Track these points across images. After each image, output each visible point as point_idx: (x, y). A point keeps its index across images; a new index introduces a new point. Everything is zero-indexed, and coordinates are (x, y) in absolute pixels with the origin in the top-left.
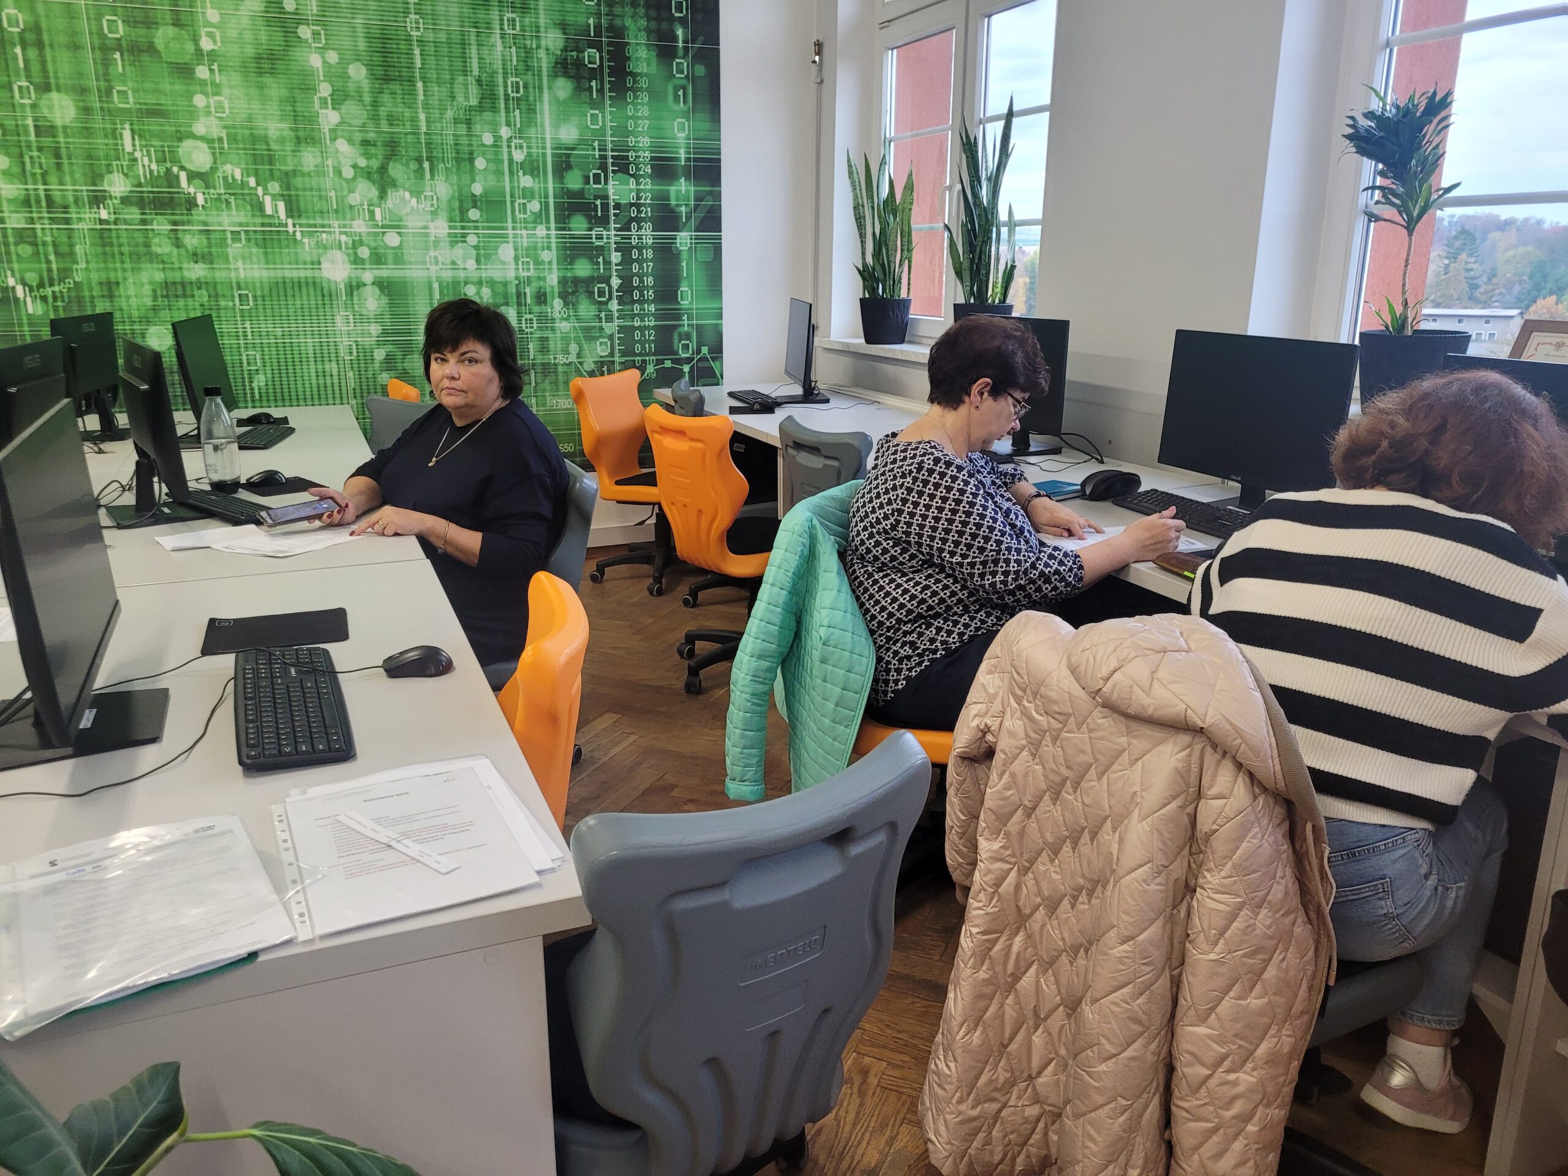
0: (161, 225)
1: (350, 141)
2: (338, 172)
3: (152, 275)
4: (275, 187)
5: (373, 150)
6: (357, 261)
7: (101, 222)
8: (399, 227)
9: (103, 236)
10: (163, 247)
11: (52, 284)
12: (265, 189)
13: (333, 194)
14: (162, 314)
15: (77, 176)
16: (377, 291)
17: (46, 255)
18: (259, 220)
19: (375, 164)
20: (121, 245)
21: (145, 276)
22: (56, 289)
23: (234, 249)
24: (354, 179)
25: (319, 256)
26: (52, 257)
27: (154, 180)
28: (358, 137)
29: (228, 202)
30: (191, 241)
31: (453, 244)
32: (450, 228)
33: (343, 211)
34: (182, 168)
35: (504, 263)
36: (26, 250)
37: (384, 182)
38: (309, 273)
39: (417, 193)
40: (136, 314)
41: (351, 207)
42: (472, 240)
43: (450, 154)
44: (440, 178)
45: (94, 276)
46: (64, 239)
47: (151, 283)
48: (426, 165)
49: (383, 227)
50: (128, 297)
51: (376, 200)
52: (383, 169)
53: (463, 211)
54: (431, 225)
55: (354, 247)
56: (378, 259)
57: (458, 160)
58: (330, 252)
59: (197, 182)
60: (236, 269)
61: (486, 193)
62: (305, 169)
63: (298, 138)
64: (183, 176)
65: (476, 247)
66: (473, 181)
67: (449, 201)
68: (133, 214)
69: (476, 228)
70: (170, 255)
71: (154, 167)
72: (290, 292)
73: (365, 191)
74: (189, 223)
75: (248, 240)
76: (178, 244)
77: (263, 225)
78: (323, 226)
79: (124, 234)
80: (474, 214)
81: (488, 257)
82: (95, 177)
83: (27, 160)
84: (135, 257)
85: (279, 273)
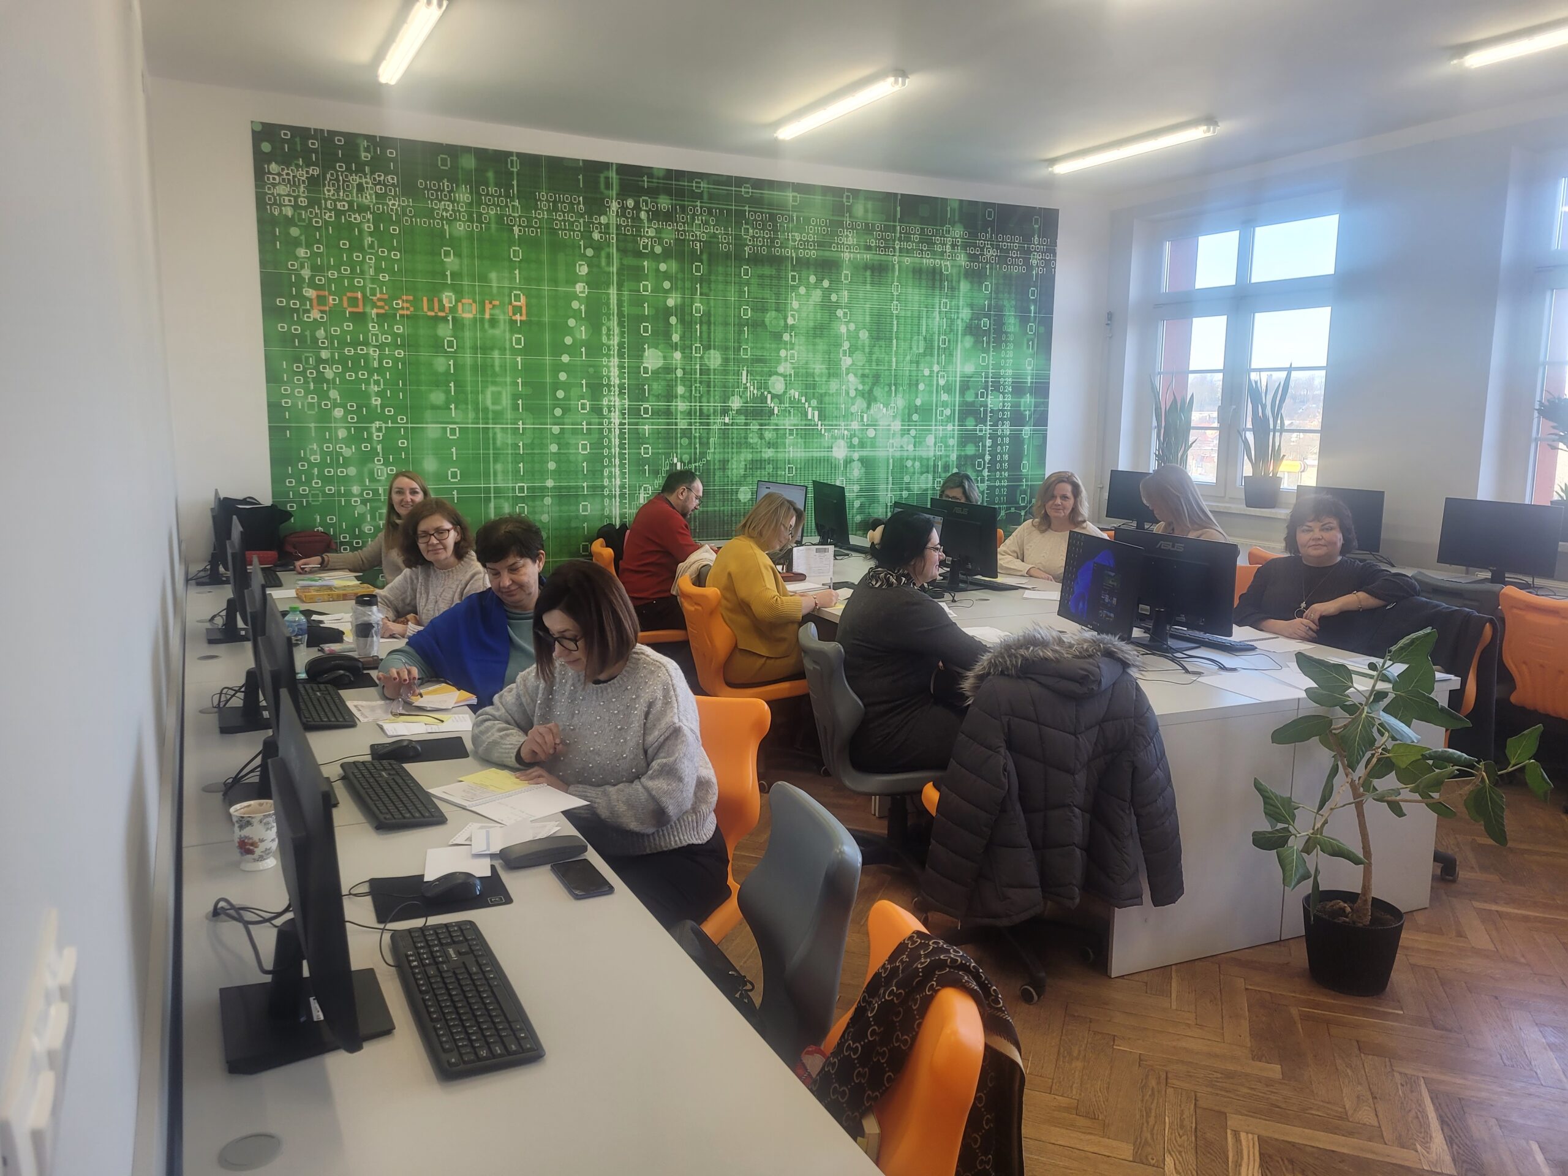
0: (754, 426)
1: (856, 375)
2: (848, 393)
3: (746, 455)
4: (814, 403)
5: (866, 380)
6: (851, 446)
7: (725, 424)
8: (875, 425)
9: (724, 433)
10: (753, 439)
11: (695, 462)
12: (809, 404)
13: (843, 406)
14: (748, 479)
15: (717, 397)
16: (860, 465)
17: (695, 444)
18: (804, 422)
19: (867, 388)
20: (733, 438)
21: (742, 457)
22: (697, 464)
23: (789, 440)
24: (856, 396)
25: (832, 443)
26: (698, 446)
27: (754, 399)
28: (860, 372)
29: (790, 412)
30: (768, 435)
31: (902, 435)
32: (902, 425)
33: (848, 416)
34: (769, 392)
35: (928, 447)
36: (685, 441)
37: (869, 397)
38: (826, 454)
39: (886, 405)
40: (735, 479)
41: (852, 414)
42: (913, 433)
43: (906, 382)
44: (900, 395)
45: (717, 457)
46: (705, 435)
47: (745, 461)
48: (893, 388)
49: (867, 425)
50: (732, 469)
51: (865, 409)
52: (871, 391)
53: (910, 415)
54: (892, 424)
55: (851, 438)
56: (862, 445)
57: (910, 385)
58: (838, 441)
59: (776, 400)
60: (789, 452)
61: (922, 404)
62: (831, 392)
63: (829, 373)
64: (769, 396)
65: (914, 437)
66: (917, 397)
67: (903, 410)
68: (741, 419)
69: (916, 425)
70: (756, 444)
71: (755, 392)
72: (814, 466)
73: (860, 404)
74: (769, 424)
75: (797, 434)
76: (761, 437)
77: (806, 425)
78: (836, 425)
79: (735, 432)
80: (915, 417)
81: (920, 443)
82: (725, 398)
83: (693, 388)
84: (739, 445)
85: (810, 454)
